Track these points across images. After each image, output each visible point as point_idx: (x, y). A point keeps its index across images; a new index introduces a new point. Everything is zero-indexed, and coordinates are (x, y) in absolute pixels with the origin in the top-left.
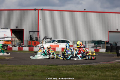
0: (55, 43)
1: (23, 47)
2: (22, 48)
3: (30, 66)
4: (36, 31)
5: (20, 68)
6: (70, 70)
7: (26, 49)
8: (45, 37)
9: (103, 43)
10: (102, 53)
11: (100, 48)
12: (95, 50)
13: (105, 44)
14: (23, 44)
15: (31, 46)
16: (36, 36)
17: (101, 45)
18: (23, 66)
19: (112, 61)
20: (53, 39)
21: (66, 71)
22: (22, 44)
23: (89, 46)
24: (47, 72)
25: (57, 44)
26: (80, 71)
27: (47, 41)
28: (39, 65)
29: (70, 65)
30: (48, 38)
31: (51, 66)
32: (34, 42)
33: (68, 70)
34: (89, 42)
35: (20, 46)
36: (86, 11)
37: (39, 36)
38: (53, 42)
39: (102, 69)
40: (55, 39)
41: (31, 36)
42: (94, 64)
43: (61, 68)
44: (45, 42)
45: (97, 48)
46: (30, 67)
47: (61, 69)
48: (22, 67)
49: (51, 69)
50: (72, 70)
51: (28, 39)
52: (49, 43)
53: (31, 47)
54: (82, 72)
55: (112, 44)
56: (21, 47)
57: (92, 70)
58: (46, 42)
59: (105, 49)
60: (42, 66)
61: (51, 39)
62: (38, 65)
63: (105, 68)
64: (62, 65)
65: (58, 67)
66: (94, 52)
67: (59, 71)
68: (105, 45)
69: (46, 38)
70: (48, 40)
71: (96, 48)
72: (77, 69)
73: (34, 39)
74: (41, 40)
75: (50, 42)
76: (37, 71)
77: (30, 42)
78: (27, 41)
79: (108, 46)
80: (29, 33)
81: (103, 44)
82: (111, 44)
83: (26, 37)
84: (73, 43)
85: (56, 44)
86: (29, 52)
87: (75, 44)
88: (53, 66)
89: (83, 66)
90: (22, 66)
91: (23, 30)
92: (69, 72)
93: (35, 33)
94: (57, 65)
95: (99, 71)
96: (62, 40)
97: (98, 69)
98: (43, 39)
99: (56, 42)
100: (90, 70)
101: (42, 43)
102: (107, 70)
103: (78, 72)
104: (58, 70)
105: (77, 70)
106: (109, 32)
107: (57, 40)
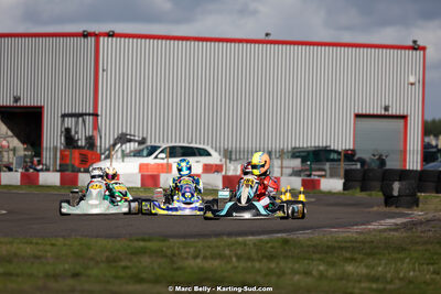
0: (156, 157)
1: (38, 171)
2: (38, 176)
3: (67, 242)
4: (89, 115)
5: (28, 250)
6: (213, 257)
7: (51, 178)
8: (122, 134)
9: (335, 156)
10: (330, 193)
11: (324, 176)
12: (304, 183)
13: (339, 160)
14: (40, 162)
15: (70, 169)
16: (90, 132)
17: (327, 166)
18: (40, 241)
19: (368, 223)
20: (149, 143)
21: (199, 261)
22: (36, 159)
23: (282, 168)
24: (129, 264)
25: (165, 161)
26: (250, 259)
27: (128, 151)
28: (97, 237)
29: (214, 239)
30: (130, 141)
31: (144, 240)
32: (81, 154)
33: (205, 258)
34: (282, 154)
35: (27, 170)
36: (271, 38)
37: (100, 132)
38: (149, 154)
39: (329, 251)
40: (157, 144)
42: (302, 236)
43: (179, 248)
44: (119, 154)
45: (312, 177)
46: (65, 245)
47: (180, 254)
48: (37, 244)
49: (143, 251)
50: (221, 256)
51: (60, 142)
52: (134, 156)
53: (69, 173)
54: (257, 265)
55: (368, 160)
56: (31, 170)
57: (293, 257)
58: (124, 155)
59: (343, 181)
60: (111, 241)
61: (142, 142)
62: (94, 240)
63: (341, 248)
64: (184, 236)
65: (167, 243)
66: (302, 189)
67: (173, 262)
68: (343, 166)
69: (123, 139)
70: (133, 146)
71: (310, 175)
72: (239, 252)
73: (82, 143)
74: (107, 146)
75: (137, 154)
76: (92, 259)
77: (67, 153)
78: (55, 148)
79: (354, 167)
80: (63, 121)
81: (333, 160)
82: (363, 162)
83: (52, 137)
84: (225, 157)
85: (162, 159)
86: (63, 192)
87: (231, 159)
88: (149, 240)
89: (261, 241)
90: (34, 241)
91: (41, 108)
92: (208, 265)
93: (84, 121)
94: (165, 238)
95: (320, 260)
96: (182, 147)
97: (314, 252)
98: (112, 142)
99: (163, 155)
100: (285, 257)
101: (108, 157)
102: (348, 255)
103: (242, 264)
104: (165, 256)
105: (239, 258)
106: (358, 116)
107: (164, 146)
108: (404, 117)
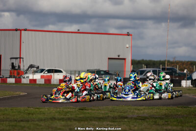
0: (44, 73)
8: (31, 65)
9: (103, 73)
25: (47, 74)
30: (33, 67)
32: (17, 71)
38: (41, 72)
40: (44, 68)
41: (13, 64)
61: (38, 68)
69: (31, 67)
70: (35, 69)
73: (17, 68)
77: (12, 71)
80: (11, 60)
86: (16, 85)
98: (27, 68)
99: (46, 72)
101: (26, 73)
106: (109, 59)
107: (47, 69)
108: (125, 59)
